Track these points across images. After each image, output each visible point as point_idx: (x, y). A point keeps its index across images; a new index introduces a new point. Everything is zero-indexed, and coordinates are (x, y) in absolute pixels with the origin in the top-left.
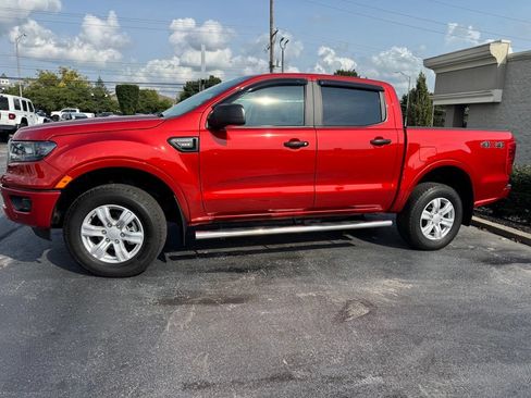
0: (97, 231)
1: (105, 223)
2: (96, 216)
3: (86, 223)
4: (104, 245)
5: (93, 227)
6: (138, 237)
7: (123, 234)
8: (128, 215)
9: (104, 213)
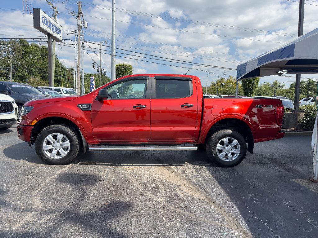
0: (50, 147)
1: (52, 142)
2: (48, 141)
3: (44, 144)
4: (55, 152)
5: (48, 145)
6: (67, 144)
7: (61, 145)
8: (60, 136)
9: (50, 138)
